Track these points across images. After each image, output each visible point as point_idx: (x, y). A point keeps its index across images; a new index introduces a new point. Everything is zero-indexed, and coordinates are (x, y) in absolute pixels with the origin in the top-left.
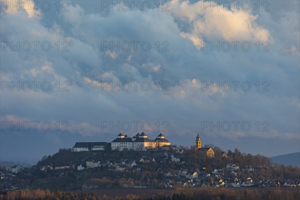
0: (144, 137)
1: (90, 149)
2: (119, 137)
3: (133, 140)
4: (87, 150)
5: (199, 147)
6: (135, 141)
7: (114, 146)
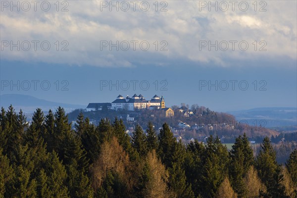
0: (135, 98)
1: (97, 109)
2: (118, 98)
3: (127, 100)
4: (94, 110)
5: (162, 107)
6: (129, 102)
7: (114, 106)
